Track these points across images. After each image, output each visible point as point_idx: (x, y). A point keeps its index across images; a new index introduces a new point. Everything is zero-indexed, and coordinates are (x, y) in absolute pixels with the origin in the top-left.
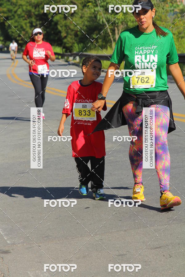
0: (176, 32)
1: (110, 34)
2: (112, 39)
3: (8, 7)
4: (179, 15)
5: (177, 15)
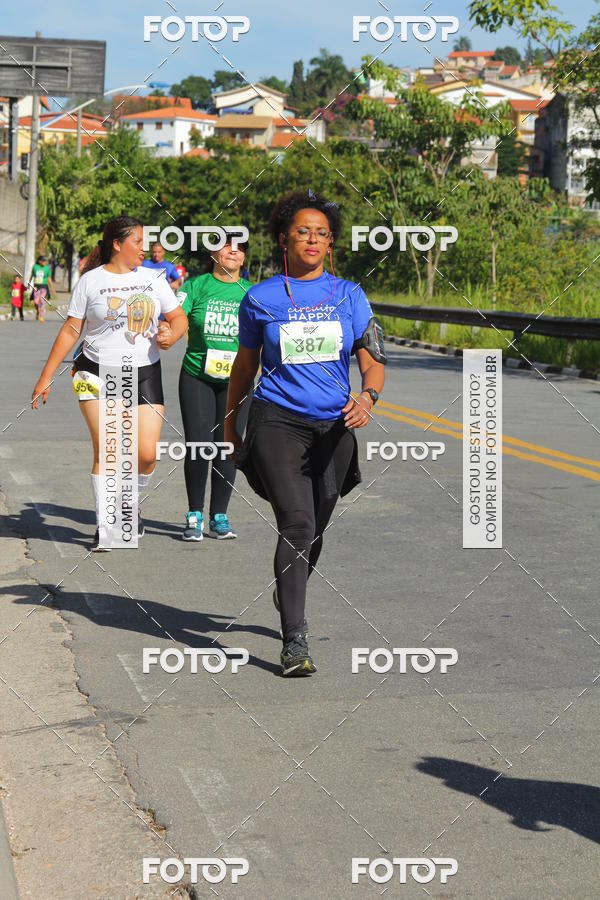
0: (559, 270)
1: (416, 261)
2: (418, 273)
3: (200, 185)
4: (570, 234)
5: (565, 234)
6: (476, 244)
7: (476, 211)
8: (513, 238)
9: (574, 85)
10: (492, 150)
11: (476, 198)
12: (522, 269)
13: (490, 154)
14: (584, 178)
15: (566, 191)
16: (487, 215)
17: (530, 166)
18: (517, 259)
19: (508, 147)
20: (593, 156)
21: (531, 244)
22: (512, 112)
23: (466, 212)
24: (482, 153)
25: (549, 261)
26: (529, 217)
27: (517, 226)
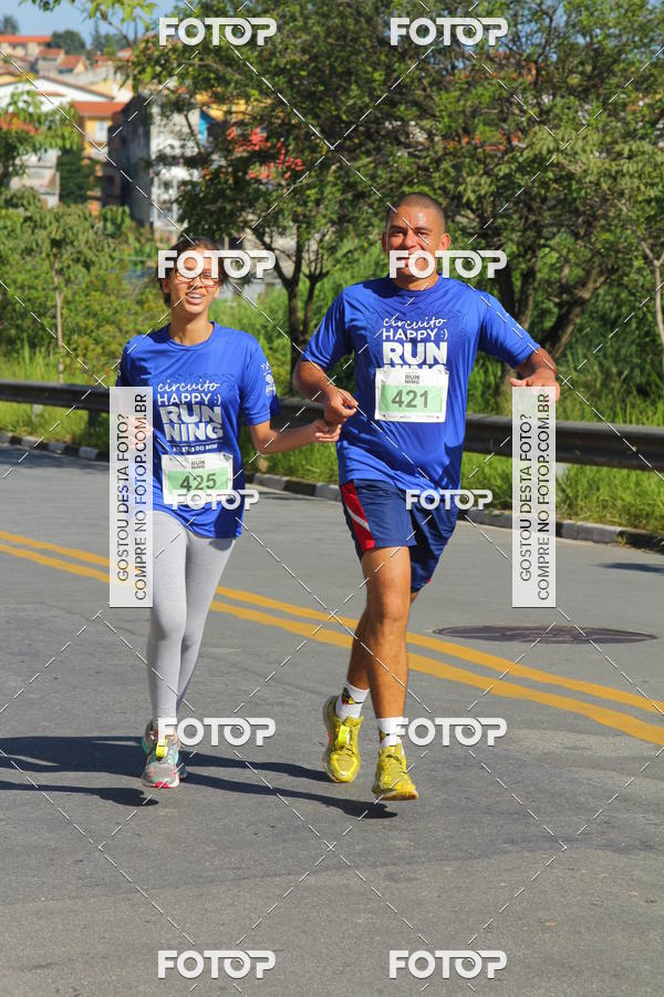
6: (35, 294)
7: (32, 250)
8: (84, 286)
9: (160, 82)
10: (50, 168)
11: (33, 233)
12: (98, 327)
13: (49, 173)
14: (175, 207)
15: (152, 223)
16: (48, 255)
17: (103, 190)
18: (91, 314)
19: (71, 164)
20: (187, 178)
21: (108, 294)
22: (77, 116)
23: (19, 251)
24: (38, 172)
25: (132, 317)
26: (104, 259)
27: (88, 270)
